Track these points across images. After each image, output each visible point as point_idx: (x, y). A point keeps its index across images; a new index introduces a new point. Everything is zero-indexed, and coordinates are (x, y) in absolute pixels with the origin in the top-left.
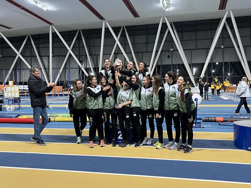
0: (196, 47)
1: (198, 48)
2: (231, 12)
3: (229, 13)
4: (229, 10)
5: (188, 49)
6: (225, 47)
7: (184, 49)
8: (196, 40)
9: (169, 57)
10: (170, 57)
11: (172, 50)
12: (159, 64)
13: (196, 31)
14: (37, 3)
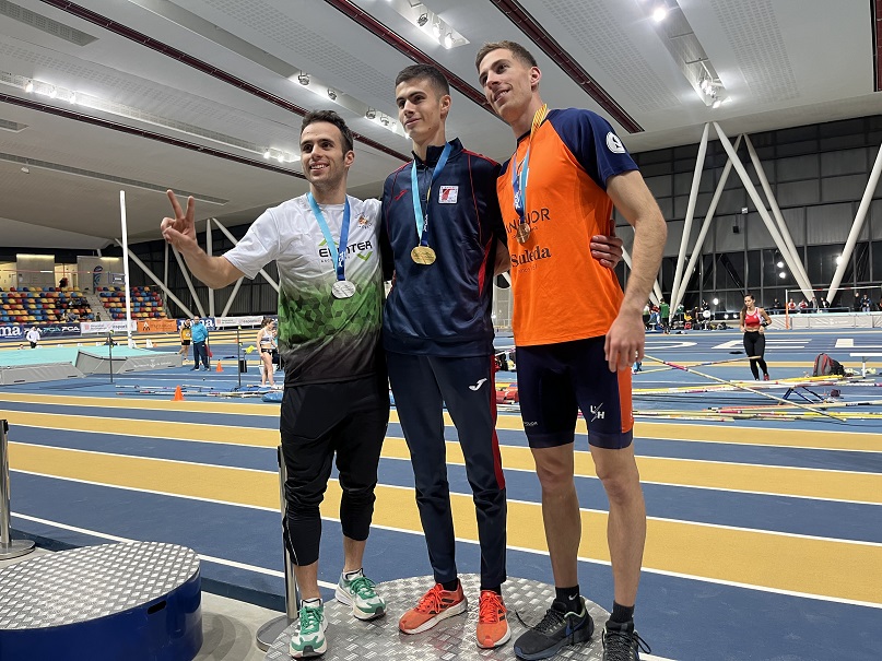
0: (821, 199)
1: (826, 200)
5: (793, 204)
7: (783, 205)
8: (821, 178)
9: (736, 230)
10: (742, 231)
11: (745, 210)
12: (710, 251)
13: (819, 152)
14: (387, 122)
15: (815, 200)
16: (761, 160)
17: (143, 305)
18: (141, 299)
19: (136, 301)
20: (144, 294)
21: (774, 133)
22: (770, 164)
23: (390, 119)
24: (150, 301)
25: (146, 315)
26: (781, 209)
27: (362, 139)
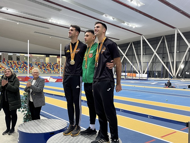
14: (128, 24)
27: (123, 28)
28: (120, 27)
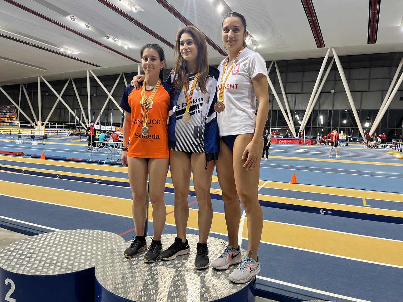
0: (302, 91)
1: (304, 91)
2: (333, 50)
3: (331, 51)
4: (331, 49)
5: (292, 92)
6: (336, 91)
7: (287, 92)
8: (303, 82)
13: (303, 71)
14: (116, 41)
15: (300, 91)
16: (280, 72)
17: (5, 114)
18: (5, 111)
19: (2, 112)
20: (7, 109)
21: (287, 61)
22: (284, 74)
23: (117, 39)
24: (9, 113)
25: (6, 119)
26: (286, 94)
27: (106, 47)
28: (101, 44)
